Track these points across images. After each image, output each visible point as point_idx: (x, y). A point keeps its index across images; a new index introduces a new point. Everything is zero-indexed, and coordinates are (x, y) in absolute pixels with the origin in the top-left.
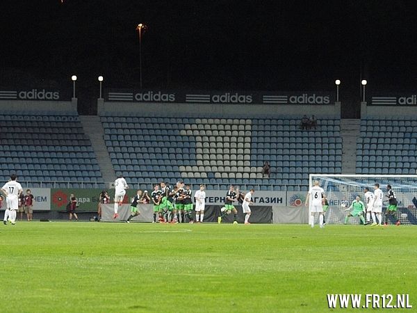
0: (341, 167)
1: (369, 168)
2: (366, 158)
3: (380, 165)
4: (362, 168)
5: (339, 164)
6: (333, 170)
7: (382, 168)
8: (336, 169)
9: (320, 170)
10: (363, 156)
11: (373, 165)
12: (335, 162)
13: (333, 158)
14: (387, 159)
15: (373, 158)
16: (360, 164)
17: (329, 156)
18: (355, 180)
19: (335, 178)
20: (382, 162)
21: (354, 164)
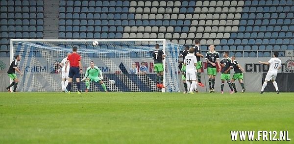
0: (43, 32)
1: (73, 32)
2: (70, 22)
3: (84, 29)
4: (65, 32)
5: (40, 28)
6: (34, 34)
7: (87, 32)
8: (37, 33)
9: (20, 34)
10: (66, 19)
11: (77, 29)
12: (36, 26)
13: (34, 22)
14: (91, 22)
15: (77, 22)
16: (63, 28)
17: (29, 19)
18: (59, 44)
19: (37, 43)
20: (87, 26)
21: (57, 28)
